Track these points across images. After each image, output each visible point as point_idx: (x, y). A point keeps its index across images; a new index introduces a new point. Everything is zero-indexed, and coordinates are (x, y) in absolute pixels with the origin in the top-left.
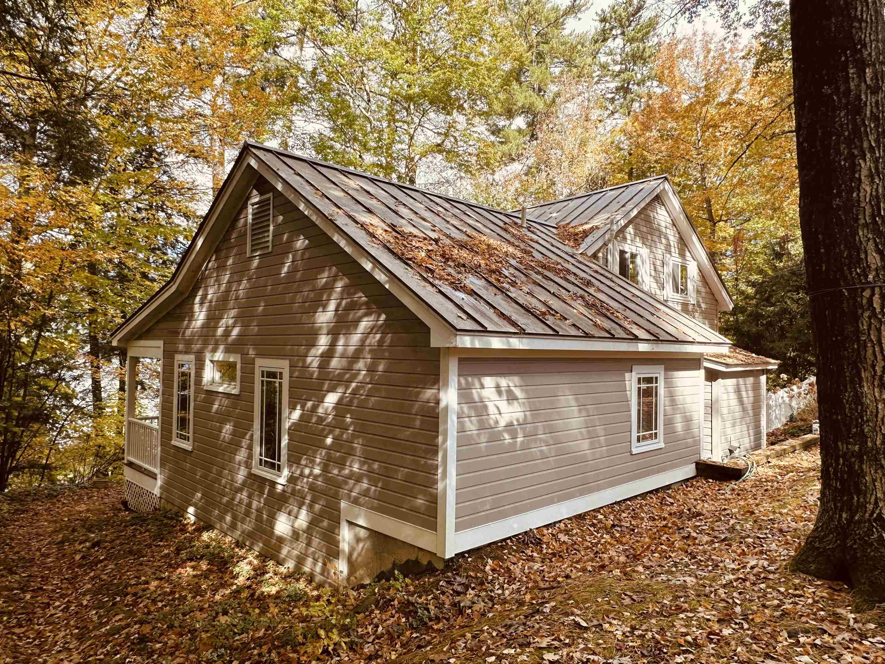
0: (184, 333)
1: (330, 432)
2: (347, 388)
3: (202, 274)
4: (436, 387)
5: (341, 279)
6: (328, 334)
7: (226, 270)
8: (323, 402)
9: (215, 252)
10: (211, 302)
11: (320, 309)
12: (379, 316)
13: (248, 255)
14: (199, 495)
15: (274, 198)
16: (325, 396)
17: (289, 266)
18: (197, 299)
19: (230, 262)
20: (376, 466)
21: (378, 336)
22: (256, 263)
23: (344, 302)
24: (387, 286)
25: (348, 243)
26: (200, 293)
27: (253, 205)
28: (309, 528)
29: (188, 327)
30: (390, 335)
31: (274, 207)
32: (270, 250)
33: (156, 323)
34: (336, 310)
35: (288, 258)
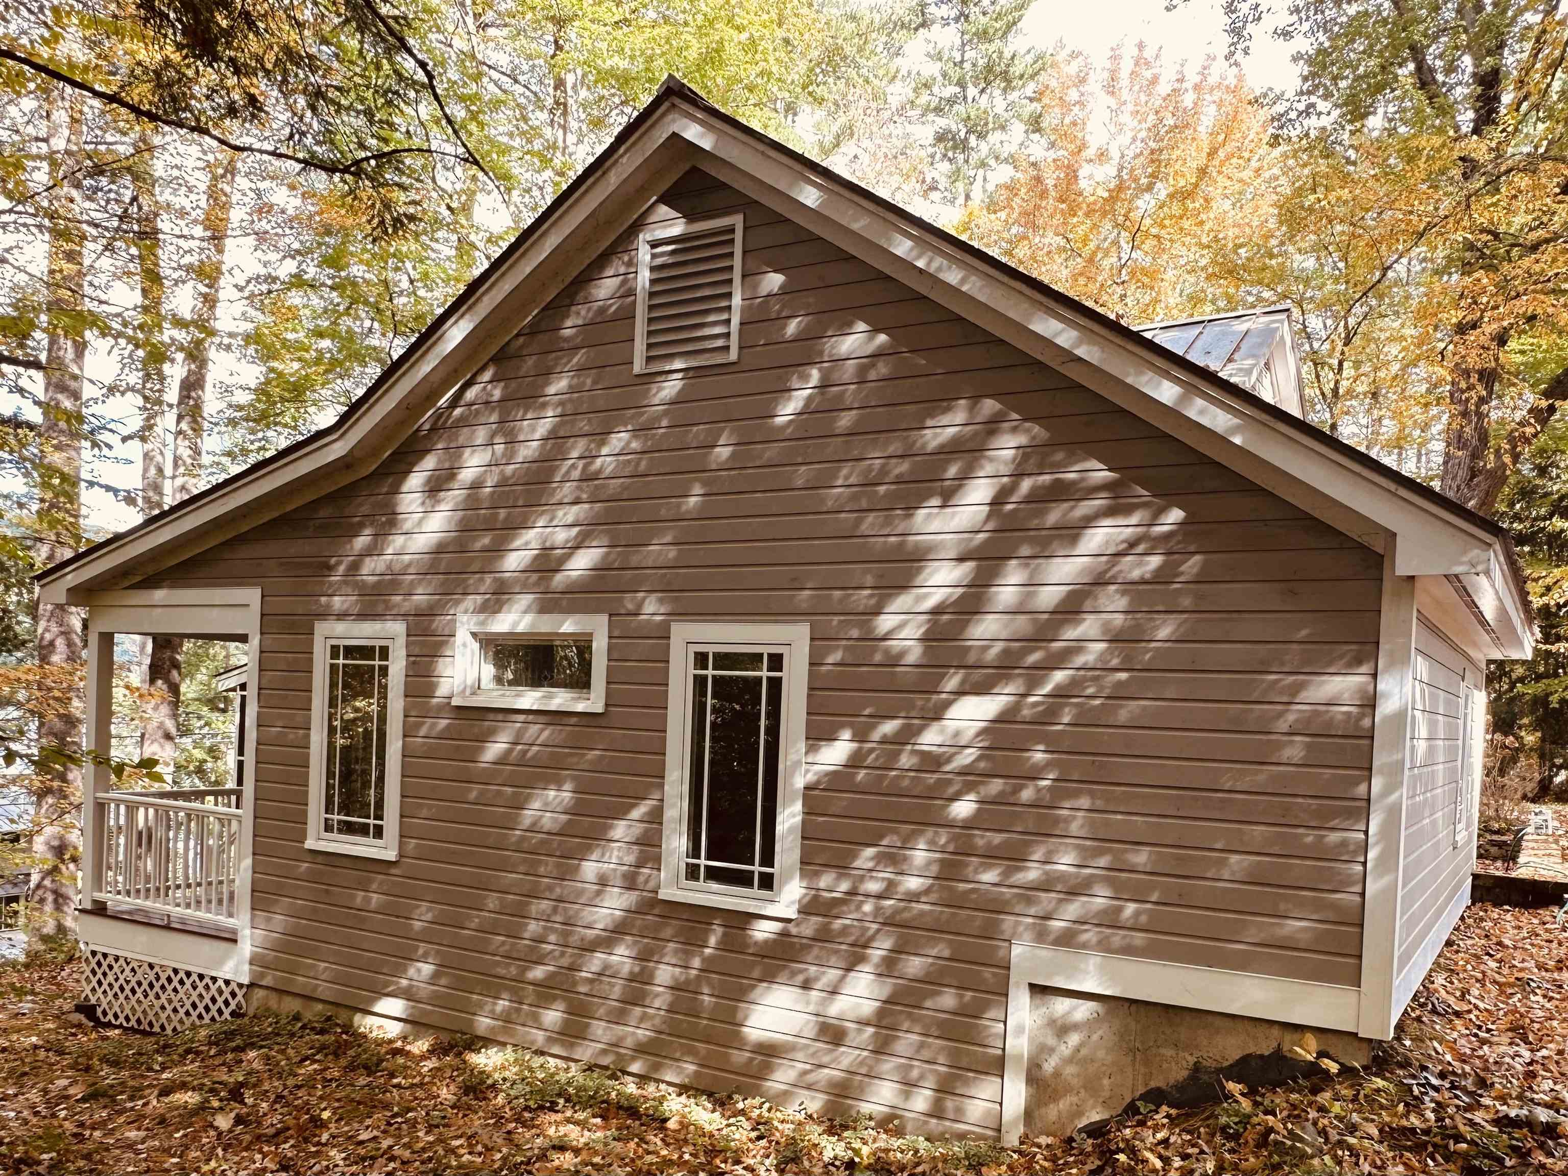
0: (355, 567)
1: (969, 787)
2: (1033, 683)
3: (438, 416)
4: (1364, 669)
5: (1014, 430)
6: (961, 559)
7: (544, 406)
8: (939, 719)
9: (495, 360)
10: (476, 486)
11: (936, 501)
12: (1161, 511)
13: (638, 367)
14: (427, 969)
15: (745, 229)
16: (948, 704)
17: (809, 399)
18: (416, 480)
19: (559, 385)
20: (1141, 858)
21: (1155, 561)
22: (671, 388)
23: (1026, 485)
24: (1237, 440)
25: (1088, 335)
26: (430, 462)
27: (654, 245)
28: (881, 1013)
29: (370, 551)
30: (1197, 558)
31: (745, 252)
32: (733, 355)
33: (223, 544)
34: (997, 502)
35: (805, 377)
